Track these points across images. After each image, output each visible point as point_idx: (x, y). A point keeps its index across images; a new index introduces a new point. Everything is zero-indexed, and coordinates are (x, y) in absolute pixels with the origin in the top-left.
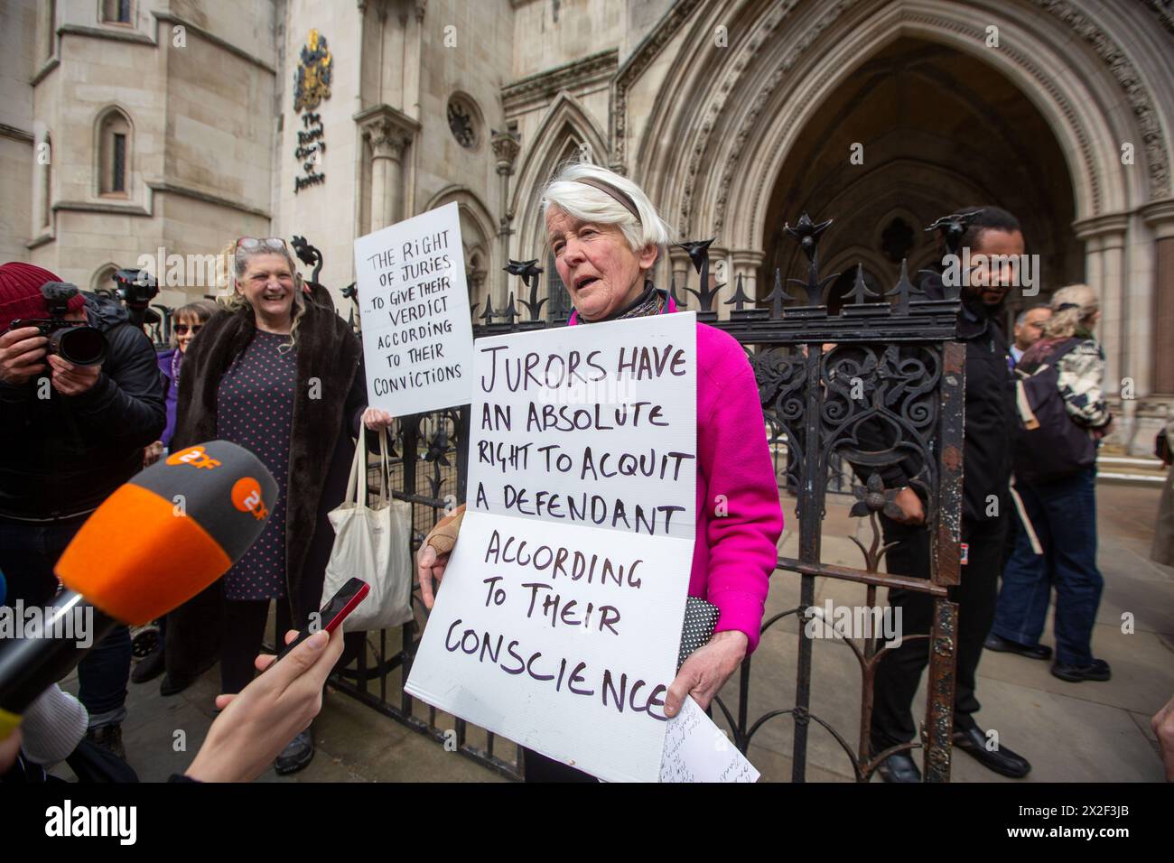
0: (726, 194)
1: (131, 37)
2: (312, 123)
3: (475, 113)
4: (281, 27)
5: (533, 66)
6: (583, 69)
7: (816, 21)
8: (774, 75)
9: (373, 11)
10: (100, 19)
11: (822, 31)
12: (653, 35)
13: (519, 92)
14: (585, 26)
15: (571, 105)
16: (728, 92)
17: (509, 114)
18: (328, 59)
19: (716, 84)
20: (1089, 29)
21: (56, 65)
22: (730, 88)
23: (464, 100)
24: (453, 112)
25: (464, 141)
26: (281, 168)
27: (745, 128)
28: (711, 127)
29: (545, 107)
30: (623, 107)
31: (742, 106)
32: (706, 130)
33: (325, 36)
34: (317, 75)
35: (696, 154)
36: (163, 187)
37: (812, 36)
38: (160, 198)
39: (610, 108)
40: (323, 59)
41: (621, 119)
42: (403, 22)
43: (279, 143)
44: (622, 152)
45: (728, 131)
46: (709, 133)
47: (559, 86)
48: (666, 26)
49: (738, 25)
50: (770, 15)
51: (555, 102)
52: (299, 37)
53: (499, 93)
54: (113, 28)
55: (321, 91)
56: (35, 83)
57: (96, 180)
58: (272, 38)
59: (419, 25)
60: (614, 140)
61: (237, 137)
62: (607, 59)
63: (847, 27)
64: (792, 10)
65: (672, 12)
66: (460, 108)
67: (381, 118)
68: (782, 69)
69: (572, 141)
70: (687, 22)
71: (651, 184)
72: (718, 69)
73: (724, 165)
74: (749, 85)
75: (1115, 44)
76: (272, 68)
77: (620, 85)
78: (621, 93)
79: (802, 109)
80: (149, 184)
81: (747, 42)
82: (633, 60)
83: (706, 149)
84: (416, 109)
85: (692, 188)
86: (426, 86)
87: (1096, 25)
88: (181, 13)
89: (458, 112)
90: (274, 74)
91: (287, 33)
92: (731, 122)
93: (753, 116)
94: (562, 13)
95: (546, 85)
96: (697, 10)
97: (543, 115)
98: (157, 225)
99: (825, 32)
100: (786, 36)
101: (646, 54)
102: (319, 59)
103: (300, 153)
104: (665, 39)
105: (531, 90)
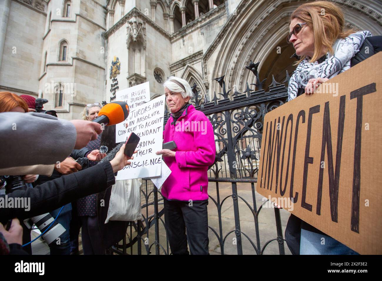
0: (241, 87)
1: (65, 64)
2: (115, 81)
3: (162, 73)
4: (106, 57)
5: (179, 58)
6: (193, 57)
7: (261, 34)
8: (251, 51)
9: (131, 49)
10: (58, 60)
11: (263, 37)
12: (212, 45)
13: (175, 66)
14: (193, 45)
15: (191, 67)
16: (237, 57)
17: (172, 72)
18: (119, 63)
19: (233, 56)
20: (348, 24)
21: (45, 74)
22: (238, 56)
23: (159, 70)
24: (156, 74)
25: (159, 81)
26: (106, 95)
27: (244, 67)
28: (234, 68)
29: (183, 69)
30: (206, 65)
31: (242, 61)
32: (232, 69)
33: (118, 57)
34: (116, 68)
35: (230, 76)
36: (72, 104)
37: (261, 38)
38: (72, 107)
39: (202, 67)
40: (118, 63)
41: (206, 69)
42: (140, 51)
43: (106, 88)
44: (207, 79)
45: (239, 68)
46: (233, 70)
47: (186, 63)
48: (216, 42)
49: (238, 38)
50: (247, 34)
51: (186, 67)
52: (111, 58)
53: (169, 67)
54: (61, 62)
55: (117, 72)
56: (39, 80)
57: (54, 103)
58: (103, 60)
59: (144, 51)
60: (204, 75)
61: (94, 88)
62: (200, 53)
63: (271, 34)
64: (253, 32)
65: (218, 37)
66: (157, 72)
67: (134, 77)
68: (253, 49)
69: (192, 78)
70: (222, 40)
71: (217, 87)
72: (233, 51)
73: (239, 78)
74: (244, 54)
75: (357, 27)
76: (104, 68)
77: (204, 60)
78: (205, 62)
79: (261, 59)
80: (68, 103)
81: (241, 43)
82: (207, 52)
83: (233, 75)
84: (145, 73)
85: (230, 86)
86: (147, 67)
87: (349, 22)
88: (79, 56)
89: (157, 73)
90: (104, 69)
91: (108, 58)
92: (240, 66)
93: (246, 63)
94: (185, 43)
95: (183, 63)
96: (224, 36)
97: (183, 71)
98: (71, 114)
99: (264, 37)
100: (253, 40)
101: (211, 50)
102: (117, 64)
103: (112, 90)
104: (216, 45)
105: (178, 65)
